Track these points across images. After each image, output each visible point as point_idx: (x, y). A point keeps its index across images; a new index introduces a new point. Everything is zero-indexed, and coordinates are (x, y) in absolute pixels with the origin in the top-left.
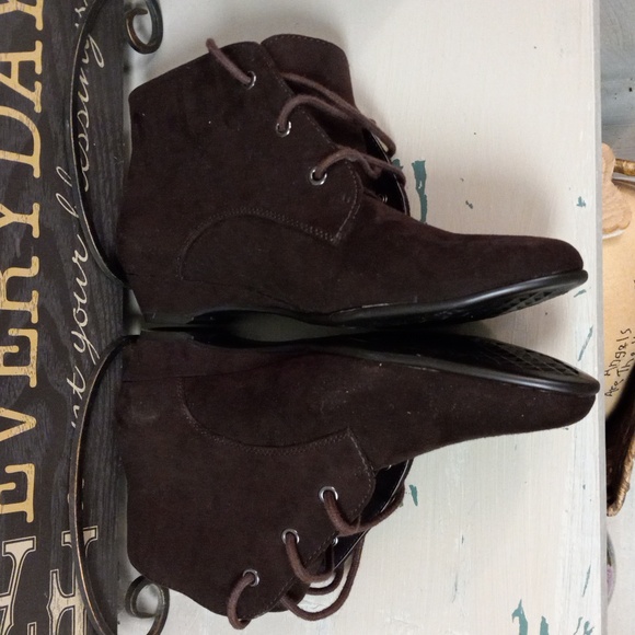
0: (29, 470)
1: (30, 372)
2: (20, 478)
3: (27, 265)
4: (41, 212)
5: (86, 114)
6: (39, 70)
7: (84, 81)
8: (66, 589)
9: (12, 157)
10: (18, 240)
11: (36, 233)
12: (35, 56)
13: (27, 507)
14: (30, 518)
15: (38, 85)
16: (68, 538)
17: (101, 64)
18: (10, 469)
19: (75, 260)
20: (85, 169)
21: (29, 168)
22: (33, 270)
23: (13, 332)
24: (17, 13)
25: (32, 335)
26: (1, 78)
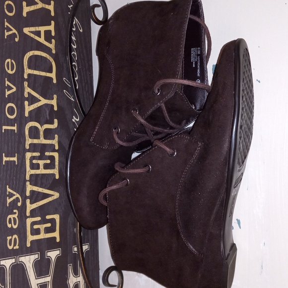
0: (57, 217)
1: (55, 172)
2: (53, 221)
3: (52, 123)
4: (57, 99)
5: (76, 54)
6: (53, 34)
7: (74, 38)
8: (76, 273)
9: (43, 74)
10: (48, 112)
11: (56, 109)
12: (52, 28)
13: (56, 234)
14: (58, 240)
15: (53, 41)
16: (76, 249)
17: (81, 31)
18: (48, 217)
19: (73, 120)
20: (76, 79)
21: (51, 79)
22: (55, 125)
23: (47, 154)
24: (43, 9)
25: (56, 155)
26: (37, 38)
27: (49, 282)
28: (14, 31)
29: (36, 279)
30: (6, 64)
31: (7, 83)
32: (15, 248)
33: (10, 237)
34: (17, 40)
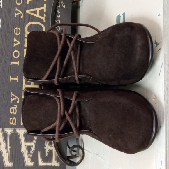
6: (45, 11)
7: (59, 12)
8: (51, 144)
12: (44, 8)
15: (45, 15)
26: (34, 15)
27: (33, 145)
28: (21, 13)
29: (25, 142)
30: (15, 30)
31: (15, 40)
32: (14, 124)
33: (12, 119)
34: (22, 17)
